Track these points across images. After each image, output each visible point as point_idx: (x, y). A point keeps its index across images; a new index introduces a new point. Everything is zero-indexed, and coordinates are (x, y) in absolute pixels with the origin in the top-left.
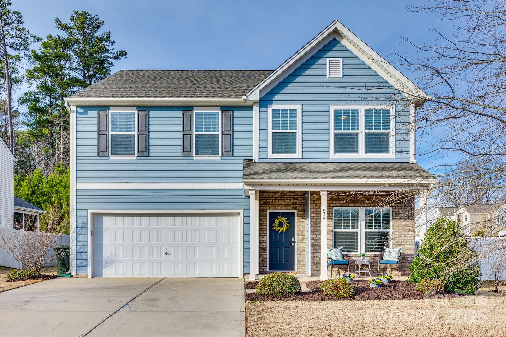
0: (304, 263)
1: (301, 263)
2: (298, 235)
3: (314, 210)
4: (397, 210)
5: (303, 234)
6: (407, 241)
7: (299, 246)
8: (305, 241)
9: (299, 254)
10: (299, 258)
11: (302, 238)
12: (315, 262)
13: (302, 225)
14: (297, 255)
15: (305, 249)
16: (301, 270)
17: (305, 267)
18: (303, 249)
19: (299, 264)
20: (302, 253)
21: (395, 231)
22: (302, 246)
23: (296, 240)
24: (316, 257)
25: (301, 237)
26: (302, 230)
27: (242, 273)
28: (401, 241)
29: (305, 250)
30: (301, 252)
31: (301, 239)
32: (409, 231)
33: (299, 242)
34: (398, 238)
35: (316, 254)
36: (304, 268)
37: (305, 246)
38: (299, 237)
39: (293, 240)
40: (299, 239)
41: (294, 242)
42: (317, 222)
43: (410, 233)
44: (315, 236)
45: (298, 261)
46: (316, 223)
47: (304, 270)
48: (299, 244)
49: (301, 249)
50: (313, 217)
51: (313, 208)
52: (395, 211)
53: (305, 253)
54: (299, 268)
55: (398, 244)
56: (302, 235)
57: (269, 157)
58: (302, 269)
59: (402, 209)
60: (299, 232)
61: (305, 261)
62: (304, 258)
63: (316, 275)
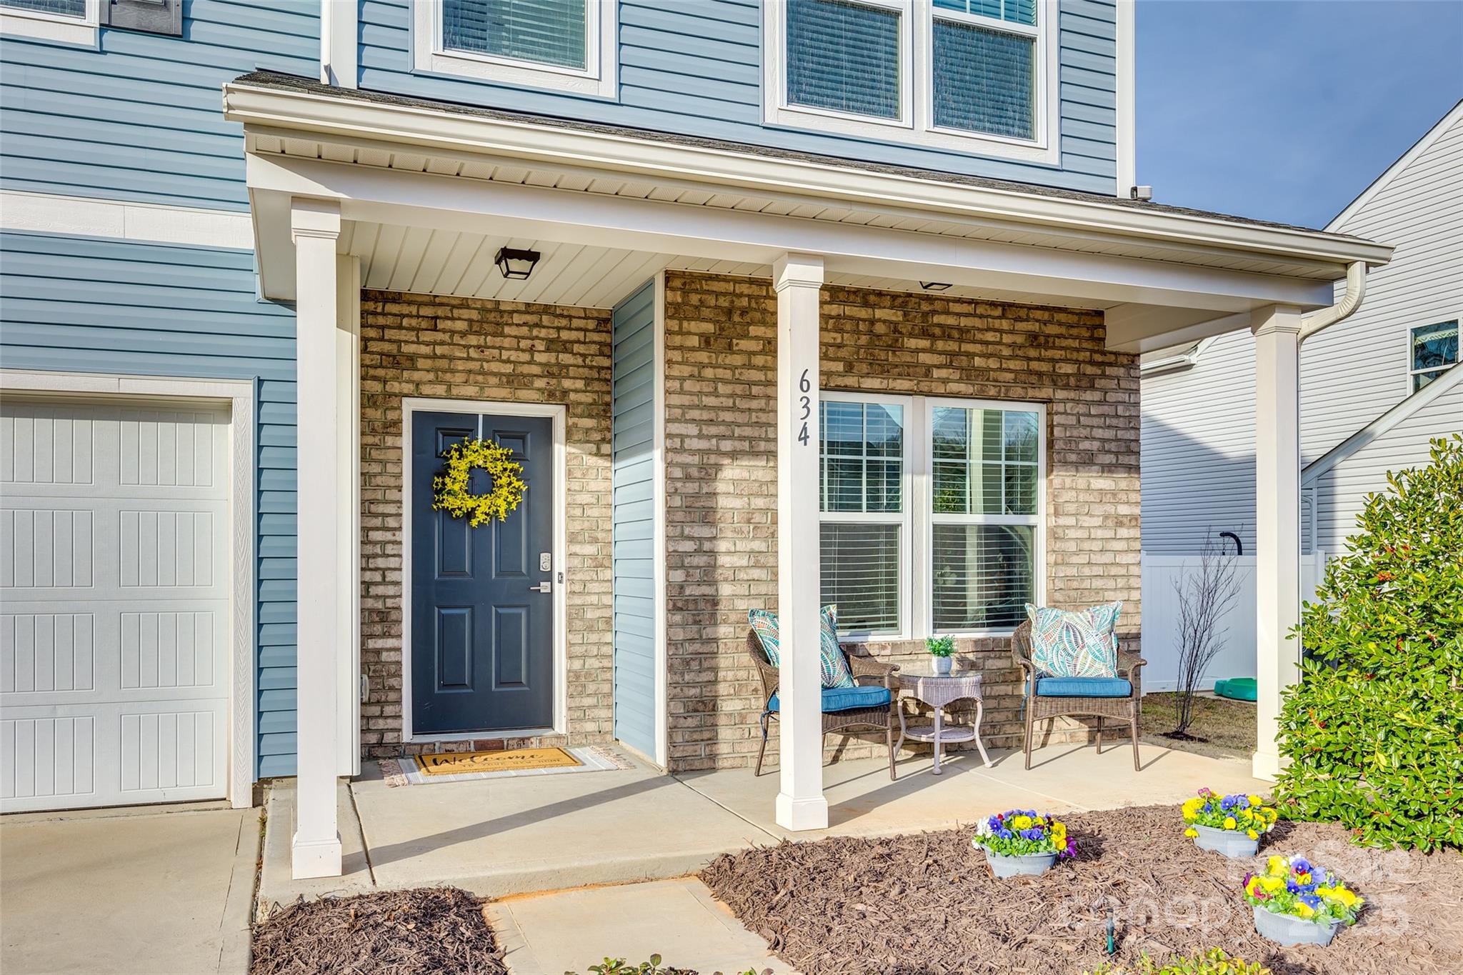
0: (606, 688)
1: (591, 688)
2: (572, 538)
3: (686, 400)
4: (1072, 420)
5: (600, 535)
6: (1114, 571)
7: (578, 600)
8: (608, 574)
9: (577, 639)
10: (577, 665)
11: (594, 558)
12: (692, 692)
13: (593, 486)
14: (570, 645)
15: (607, 613)
16: (590, 727)
17: (609, 707)
18: (598, 613)
19: (580, 694)
20: (594, 637)
21: (1063, 521)
22: (594, 599)
23: (560, 565)
24: (695, 665)
25: (590, 549)
26: (594, 512)
27: (249, 779)
28: (1087, 571)
29: (608, 621)
30: (590, 629)
31: (588, 562)
32: (1120, 524)
33: (578, 577)
34: (1075, 559)
35: (696, 647)
36: (604, 713)
37: (607, 600)
38: (577, 548)
39: (545, 566)
40: (576, 562)
41: (549, 576)
42: (702, 467)
43: (1123, 532)
44: (689, 546)
45: (575, 678)
46: (694, 472)
47: (606, 726)
48: (578, 588)
49: (590, 614)
50: (682, 437)
51: (682, 392)
52: (1065, 427)
53: (608, 637)
54: (580, 712)
55: (1075, 584)
56: (596, 541)
57: (421, 67)
58: (593, 720)
59: (1089, 415)
60: (577, 526)
61: (607, 676)
62: (606, 663)
63: (697, 765)
